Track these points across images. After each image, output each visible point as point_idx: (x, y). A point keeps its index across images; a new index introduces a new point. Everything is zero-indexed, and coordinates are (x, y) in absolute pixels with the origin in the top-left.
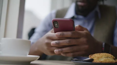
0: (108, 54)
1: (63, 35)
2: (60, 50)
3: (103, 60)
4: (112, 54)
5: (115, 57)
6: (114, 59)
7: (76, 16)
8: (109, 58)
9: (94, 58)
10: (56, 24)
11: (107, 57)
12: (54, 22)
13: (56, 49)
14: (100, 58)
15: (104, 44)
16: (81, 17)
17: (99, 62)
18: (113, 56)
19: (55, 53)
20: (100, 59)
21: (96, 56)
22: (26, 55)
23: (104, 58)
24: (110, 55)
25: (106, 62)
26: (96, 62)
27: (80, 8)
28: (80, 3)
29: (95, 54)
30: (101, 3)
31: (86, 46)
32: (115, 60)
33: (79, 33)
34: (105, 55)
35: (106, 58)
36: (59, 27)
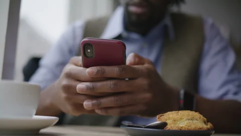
0: (194, 112)
1: (103, 72)
2: (94, 102)
3: (184, 125)
4: (201, 113)
5: (205, 119)
6: (205, 123)
7: (125, 34)
8: (196, 121)
9: (166, 120)
10: (89, 51)
11: (192, 119)
12: (86, 46)
13: (86, 99)
14: (178, 121)
15: (182, 92)
16: (135, 36)
17: (177, 129)
18: (202, 116)
19: (85, 107)
20: (178, 123)
21: (171, 116)
22: (31, 115)
23: (186, 120)
24: (197, 115)
25: (189, 128)
26: (171, 129)
27: (134, 18)
28: (133, 9)
29: (169, 113)
30: (174, 9)
31: (148, 95)
32: (207, 125)
33: (134, 69)
34: (189, 115)
35: (190, 121)
36: (94, 56)
